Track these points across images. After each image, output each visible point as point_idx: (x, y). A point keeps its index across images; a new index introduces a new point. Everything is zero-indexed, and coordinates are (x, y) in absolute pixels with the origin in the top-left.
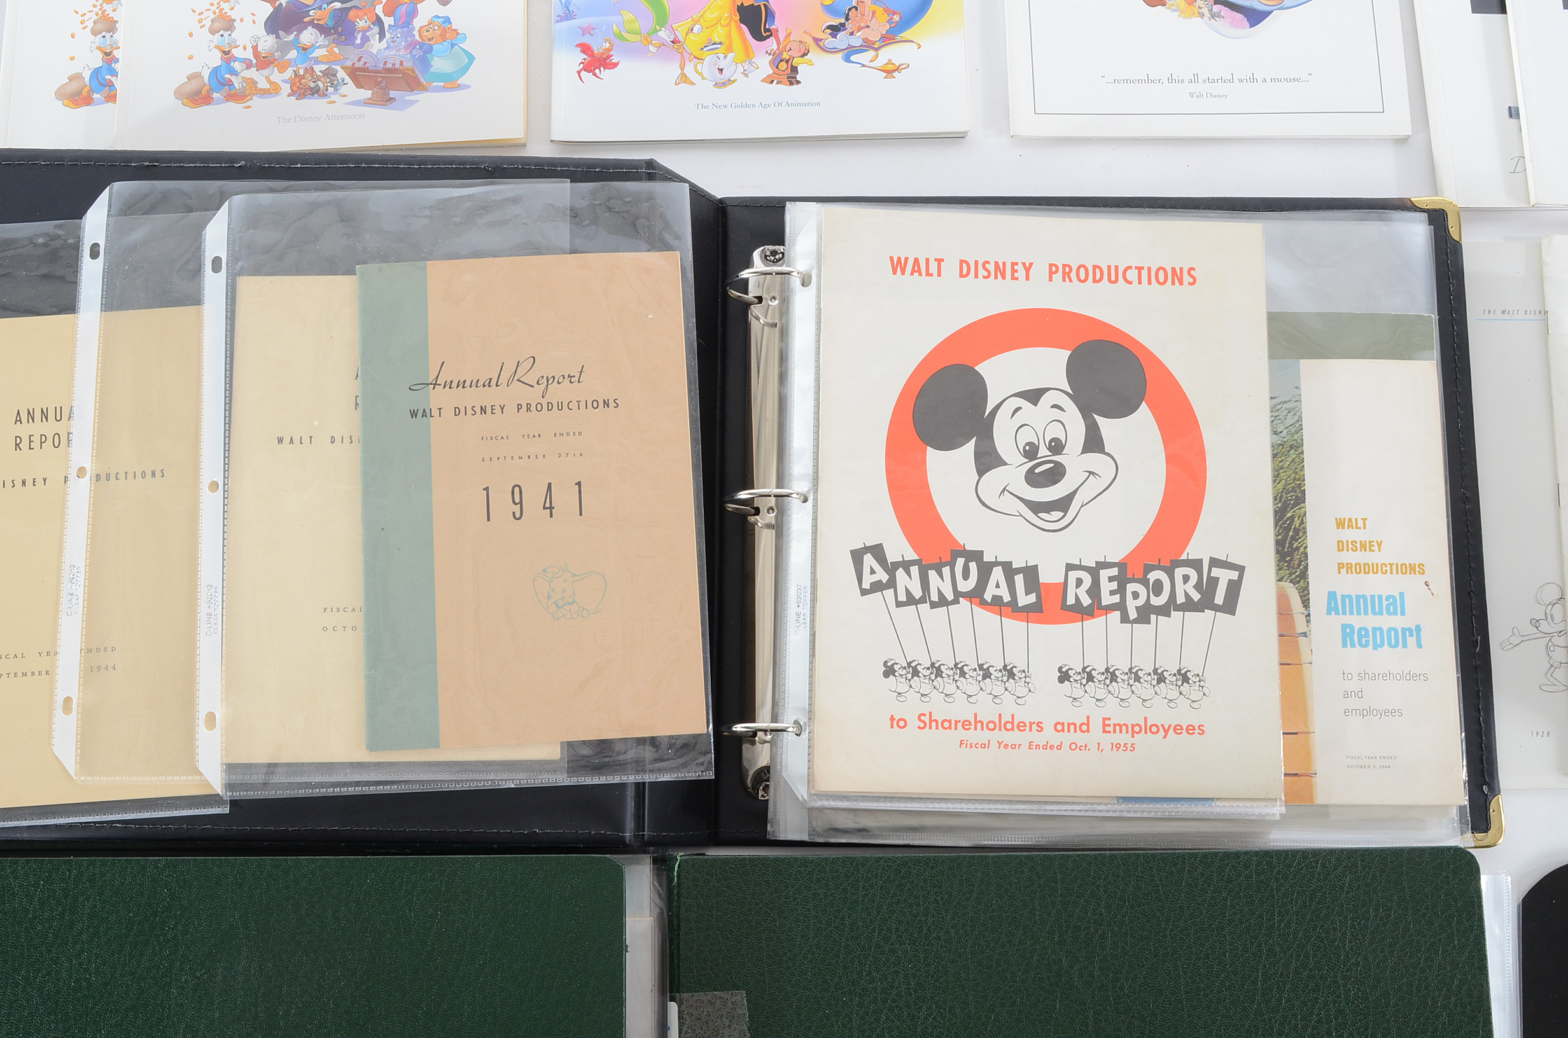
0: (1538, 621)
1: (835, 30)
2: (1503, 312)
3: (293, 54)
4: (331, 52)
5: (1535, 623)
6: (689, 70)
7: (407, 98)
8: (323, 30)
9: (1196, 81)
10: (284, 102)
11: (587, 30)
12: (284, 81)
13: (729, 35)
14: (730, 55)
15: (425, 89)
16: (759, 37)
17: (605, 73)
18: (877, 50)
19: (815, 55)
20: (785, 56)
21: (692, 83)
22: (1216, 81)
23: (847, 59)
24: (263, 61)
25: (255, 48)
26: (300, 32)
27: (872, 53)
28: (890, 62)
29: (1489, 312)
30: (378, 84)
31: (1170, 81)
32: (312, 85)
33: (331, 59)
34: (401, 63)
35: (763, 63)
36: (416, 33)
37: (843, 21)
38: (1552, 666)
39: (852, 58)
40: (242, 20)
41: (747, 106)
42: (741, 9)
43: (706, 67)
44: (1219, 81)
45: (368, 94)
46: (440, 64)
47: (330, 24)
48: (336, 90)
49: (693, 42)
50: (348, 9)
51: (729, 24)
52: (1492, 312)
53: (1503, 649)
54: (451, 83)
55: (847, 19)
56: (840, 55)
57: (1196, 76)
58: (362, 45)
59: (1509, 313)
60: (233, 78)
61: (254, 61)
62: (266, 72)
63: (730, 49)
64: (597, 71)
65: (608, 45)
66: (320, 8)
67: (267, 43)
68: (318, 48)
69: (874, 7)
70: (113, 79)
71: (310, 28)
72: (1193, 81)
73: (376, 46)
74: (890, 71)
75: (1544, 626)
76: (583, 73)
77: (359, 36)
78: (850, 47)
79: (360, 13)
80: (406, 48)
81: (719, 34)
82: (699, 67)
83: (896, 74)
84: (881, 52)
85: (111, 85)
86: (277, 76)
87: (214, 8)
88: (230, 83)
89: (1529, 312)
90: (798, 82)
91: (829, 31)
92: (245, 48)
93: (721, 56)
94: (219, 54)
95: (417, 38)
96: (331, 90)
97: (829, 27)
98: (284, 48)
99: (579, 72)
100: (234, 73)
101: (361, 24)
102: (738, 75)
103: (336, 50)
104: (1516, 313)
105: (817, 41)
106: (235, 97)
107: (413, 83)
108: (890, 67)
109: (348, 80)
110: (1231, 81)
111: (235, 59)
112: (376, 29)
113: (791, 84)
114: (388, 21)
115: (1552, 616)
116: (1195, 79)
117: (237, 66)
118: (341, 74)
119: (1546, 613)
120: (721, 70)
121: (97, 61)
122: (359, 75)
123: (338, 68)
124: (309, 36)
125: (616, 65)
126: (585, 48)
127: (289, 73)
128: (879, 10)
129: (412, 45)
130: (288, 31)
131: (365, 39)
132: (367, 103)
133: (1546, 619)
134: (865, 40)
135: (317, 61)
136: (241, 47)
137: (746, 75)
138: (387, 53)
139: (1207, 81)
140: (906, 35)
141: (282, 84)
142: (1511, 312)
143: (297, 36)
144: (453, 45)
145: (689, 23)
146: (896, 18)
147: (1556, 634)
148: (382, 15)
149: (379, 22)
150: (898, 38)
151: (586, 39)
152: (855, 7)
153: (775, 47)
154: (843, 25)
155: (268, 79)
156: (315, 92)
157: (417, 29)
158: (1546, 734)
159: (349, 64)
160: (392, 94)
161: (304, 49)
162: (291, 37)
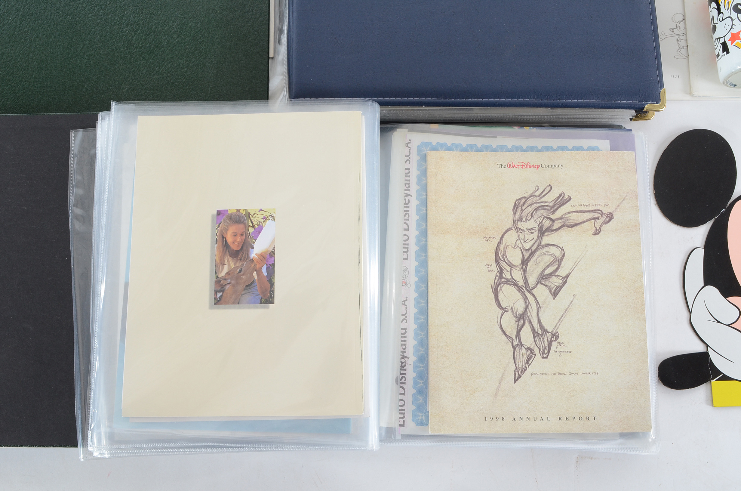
0: (673, 29)
5: (672, 30)
38: (680, 48)
75: (676, 31)
115: (679, 27)
119: (677, 26)
133: (677, 28)
147: (681, 35)
158: (677, 76)
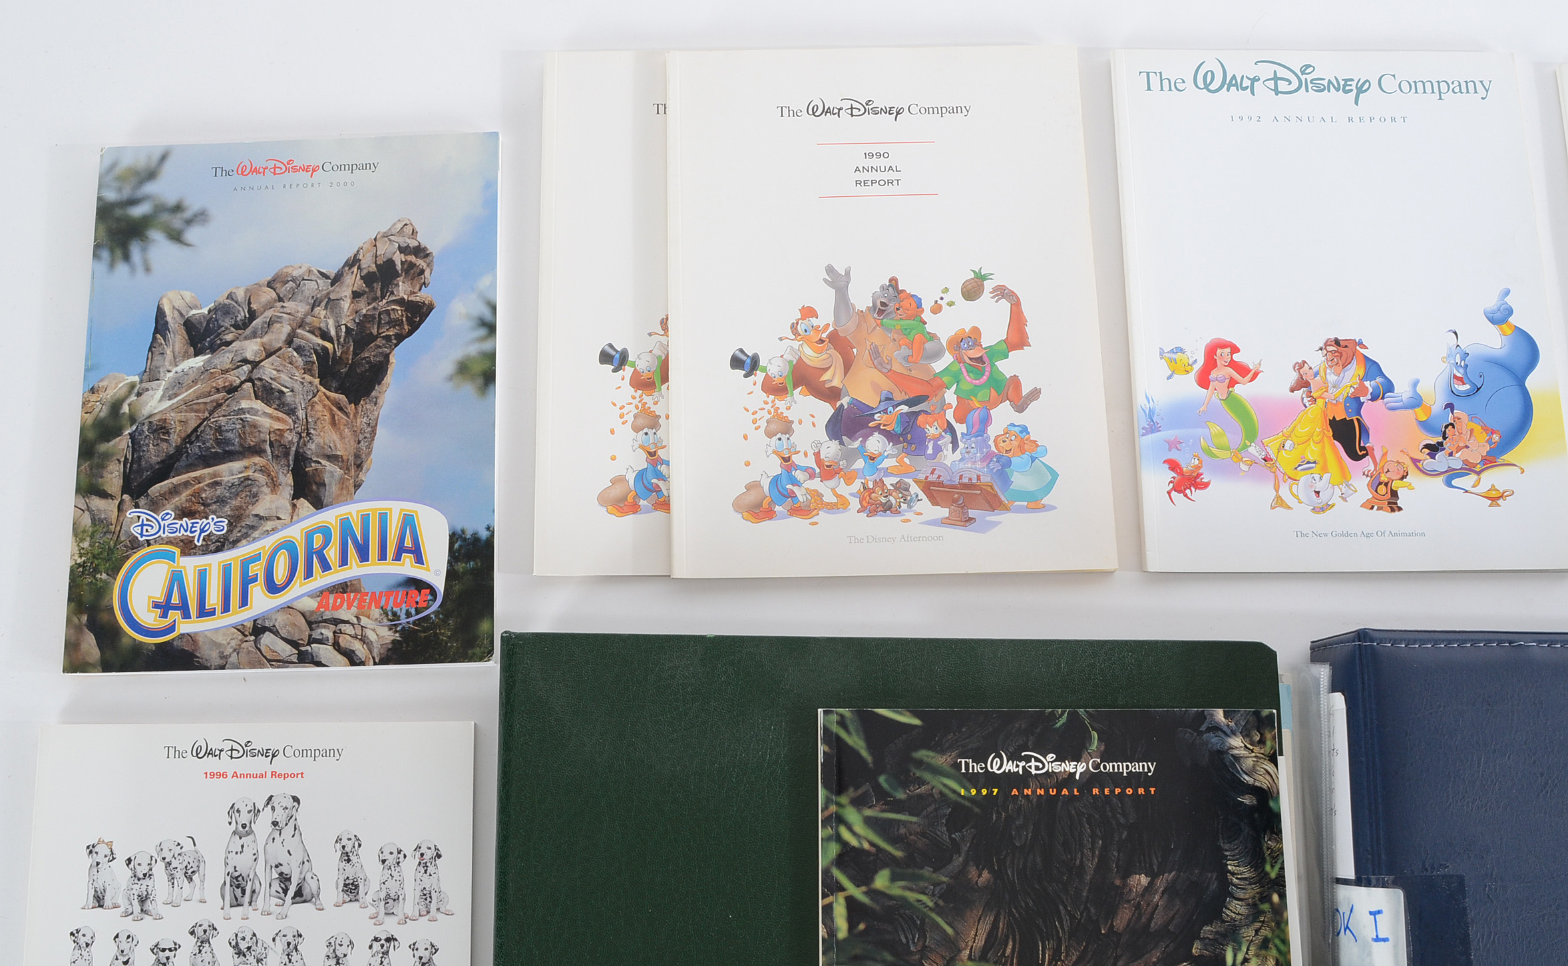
1: (1433, 449)
3: (860, 464)
4: (901, 462)
6: (1284, 492)
7: (988, 518)
8: (891, 436)
10: (854, 520)
11: (1173, 444)
12: (852, 495)
13: (1323, 454)
14: (1326, 476)
15: (1007, 509)
16: (1355, 457)
17: (1196, 494)
18: (1478, 473)
19: (1414, 478)
20: (1384, 478)
21: (1289, 508)
23: (1449, 484)
24: (828, 471)
25: (817, 455)
26: (866, 438)
27: (1473, 477)
28: (1493, 488)
30: (955, 501)
32: (883, 500)
33: (902, 471)
34: (979, 478)
35: (1362, 489)
36: (991, 443)
37: (1440, 439)
39: (1454, 482)
40: (800, 422)
41: (1348, 535)
42: (1333, 423)
43: (1301, 489)
45: (944, 512)
46: (1021, 480)
47: (898, 430)
48: (910, 507)
49: (1286, 460)
50: (917, 414)
51: (1322, 441)
54: (1034, 503)
55: (1445, 438)
56: (1441, 479)
58: (934, 456)
60: (795, 489)
61: (818, 470)
62: (831, 483)
63: (1325, 469)
64: (1188, 491)
65: (1197, 462)
66: (885, 411)
67: (831, 449)
68: (887, 457)
69: (1472, 425)
70: (661, 484)
71: (876, 434)
73: (949, 457)
74: (1495, 498)
76: (1174, 494)
77: (931, 445)
78: (1450, 470)
79: (929, 418)
80: (982, 460)
81: (1312, 452)
82: (1294, 488)
83: (1500, 502)
84: (1483, 475)
85: (657, 490)
86: (844, 489)
87: (768, 407)
88: (792, 495)
90: (1400, 509)
91: (1427, 451)
92: (806, 455)
93: (1317, 477)
94: (778, 461)
95: (993, 449)
96: (904, 506)
97: (1427, 446)
98: (850, 456)
99: (1169, 493)
100: (796, 483)
101: (932, 431)
102: (1336, 499)
103: (907, 460)
105: (1415, 461)
106: (799, 511)
107: (994, 503)
108: (1494, 494)
109: (922, 495)
111: (797, 468)
112: (948, 438)
113: (1393, 510)
114: (960, 429)
117: (799, 475)
118: (914, 489)
120: (1318, 493)
121: (641, 462)
122: (935, 490)
123: (910, 481)
124: (876, 443)
125: (1206, 485)
126: (1173, 465)
127: (857, 486)
128: (1478, 428)
129: (988, 457)
130: (852, 435)
131: (938, 449)
132: (945, 522)
134: (1465, 462)
135: (887, 472)
136: (802, 453)
137: (1345, 500)
138: (962, 465)
140: (1507, 457)
141: (849, 498)
143: (863, 442)
144: (1033, 459)
145: (1279, 439)
146: (1496, 438)
148: (953, 422)
149: (950, 429)
150: (1500, 461)
151: (1174, 455)
152: (1452, 425)
153: (1372, 467)
154: (1440, 444)
155: (833, 490)
156: (887, 508)
157: (992, 439)
159: (922, 477)
160: (972, 513)
161: (872, 459)
162: (857, 444)
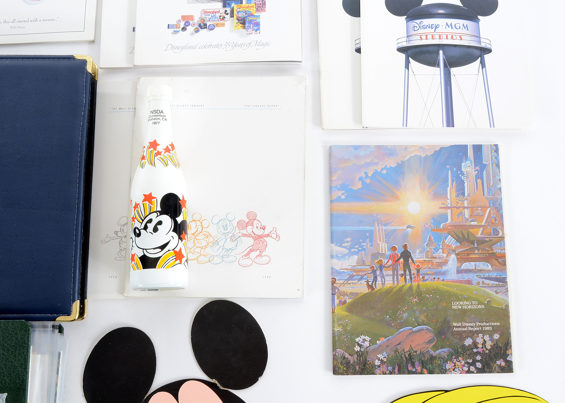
0: (117, 232)
2: (120, 109)
5: (116, 233)
9: (14, 22)
22: (22, 22)
29: (114, 109)
31: (4, 22)
38: (121, 250)
44: (23, 22)
52: (115, 109)
53: (102, 243)
57: (14, 20)
59: (122, 109)
72: (13, 22)
75: (120, 234)
89: (130, 108)
104: (125, 109)
110: (28, 21)
115: (123, 230)
116: (14, 21)
119: (121, 229)
133: (121, 231)
139: (18, 22)
142: (123, 109)
147: (124, 237)
158: (115, 277)
